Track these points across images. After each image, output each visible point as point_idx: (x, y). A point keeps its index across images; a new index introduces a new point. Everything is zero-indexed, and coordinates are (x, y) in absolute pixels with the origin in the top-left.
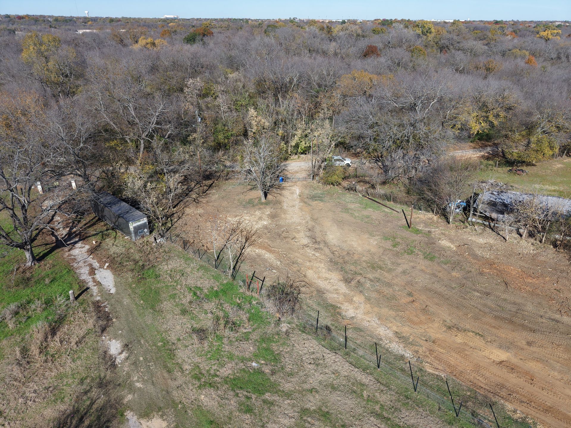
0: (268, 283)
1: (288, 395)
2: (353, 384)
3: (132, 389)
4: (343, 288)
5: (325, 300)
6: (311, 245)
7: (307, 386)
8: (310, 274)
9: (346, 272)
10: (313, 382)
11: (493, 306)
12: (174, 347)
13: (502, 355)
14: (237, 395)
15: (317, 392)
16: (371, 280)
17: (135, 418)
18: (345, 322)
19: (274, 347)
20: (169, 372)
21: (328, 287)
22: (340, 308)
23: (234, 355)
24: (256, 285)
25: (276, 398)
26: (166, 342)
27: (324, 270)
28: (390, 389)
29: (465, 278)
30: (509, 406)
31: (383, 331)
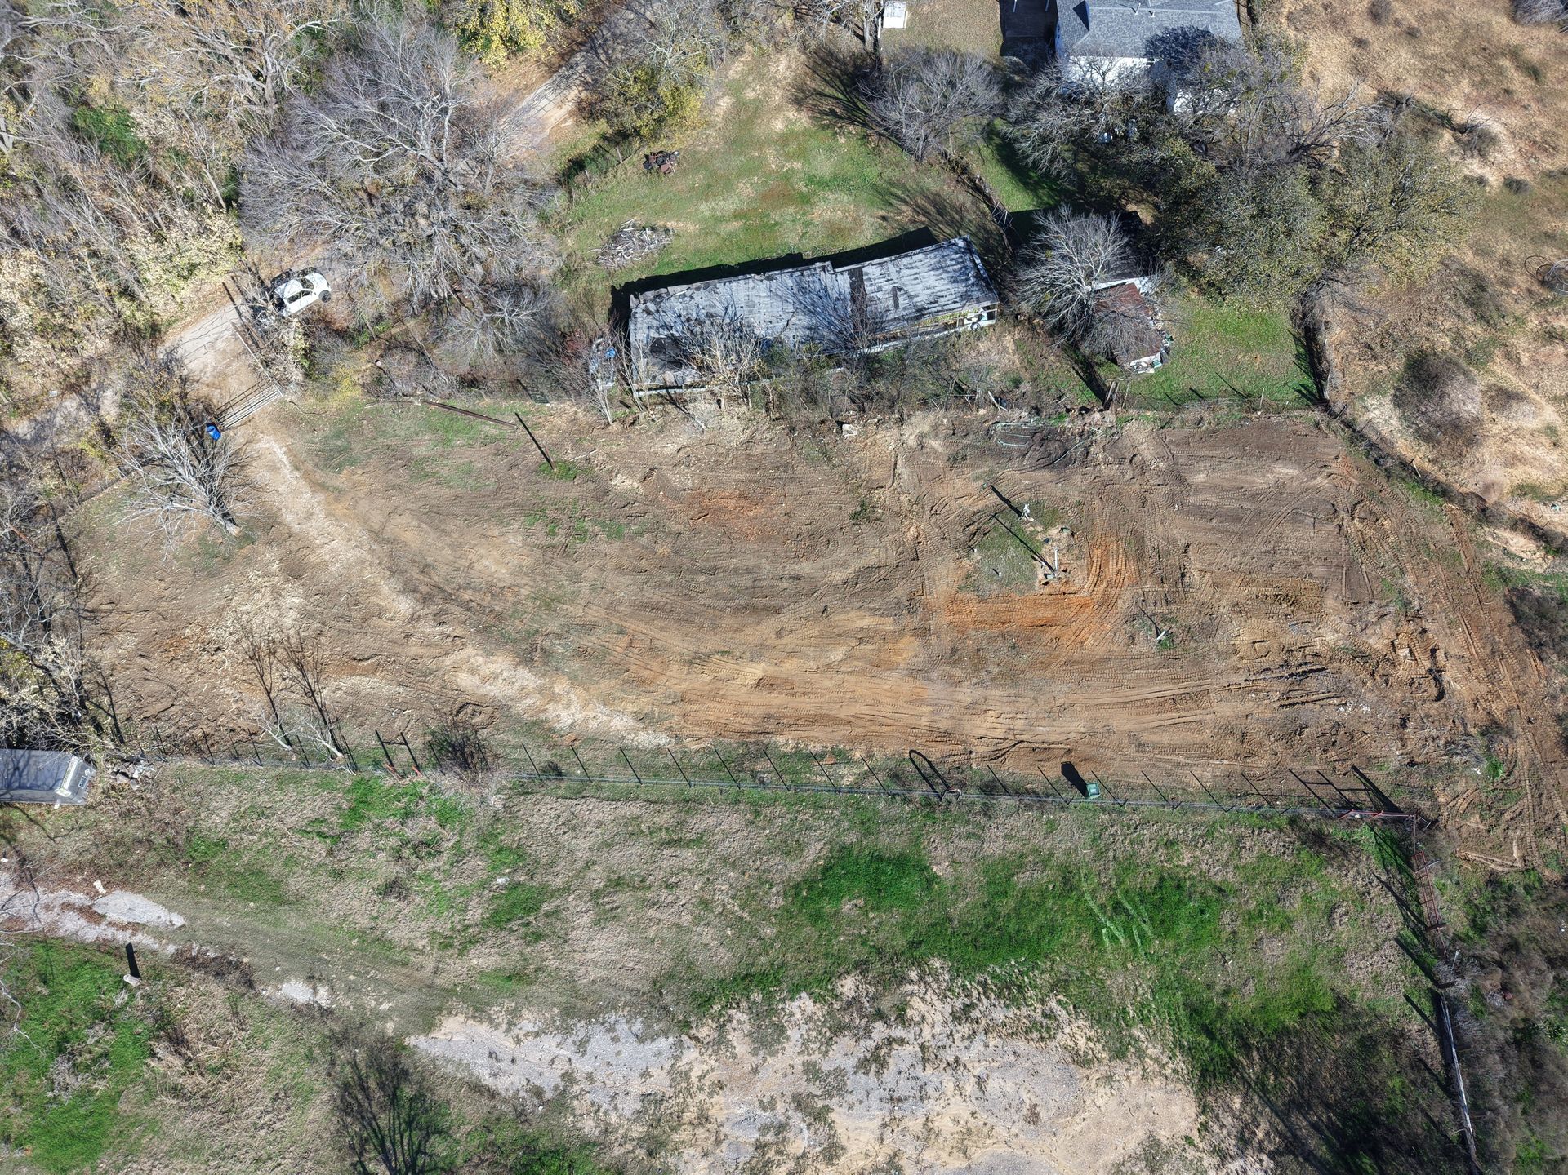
0: (417, 744)
1: (567, 890)
2: (626, 825)
3: (383, 1017)
4: (527, 678)
5: (518, 719)
6: (422, 613)
7: (579, 865)
8: (465, 680)
9: (515, 641)
10: (582, 855)
11: (727, 590)
12: (379, 933)
13: (756, 670)
14: (511, 931)
15: (594, 863)
16: (559, 636)
17: (422, 1038)
18: (567, 740)
19: (505, 840)
20: (405, 964)
21: (510, 691)
22: (546, 721)
23: (465, 887)
24: (402, 756)
25: (556, 902)
26: (361, 934)
27: (480, 660)
28: (666, 803)
29: (677, 553)
30: (781, 740)
31: (620, 722)
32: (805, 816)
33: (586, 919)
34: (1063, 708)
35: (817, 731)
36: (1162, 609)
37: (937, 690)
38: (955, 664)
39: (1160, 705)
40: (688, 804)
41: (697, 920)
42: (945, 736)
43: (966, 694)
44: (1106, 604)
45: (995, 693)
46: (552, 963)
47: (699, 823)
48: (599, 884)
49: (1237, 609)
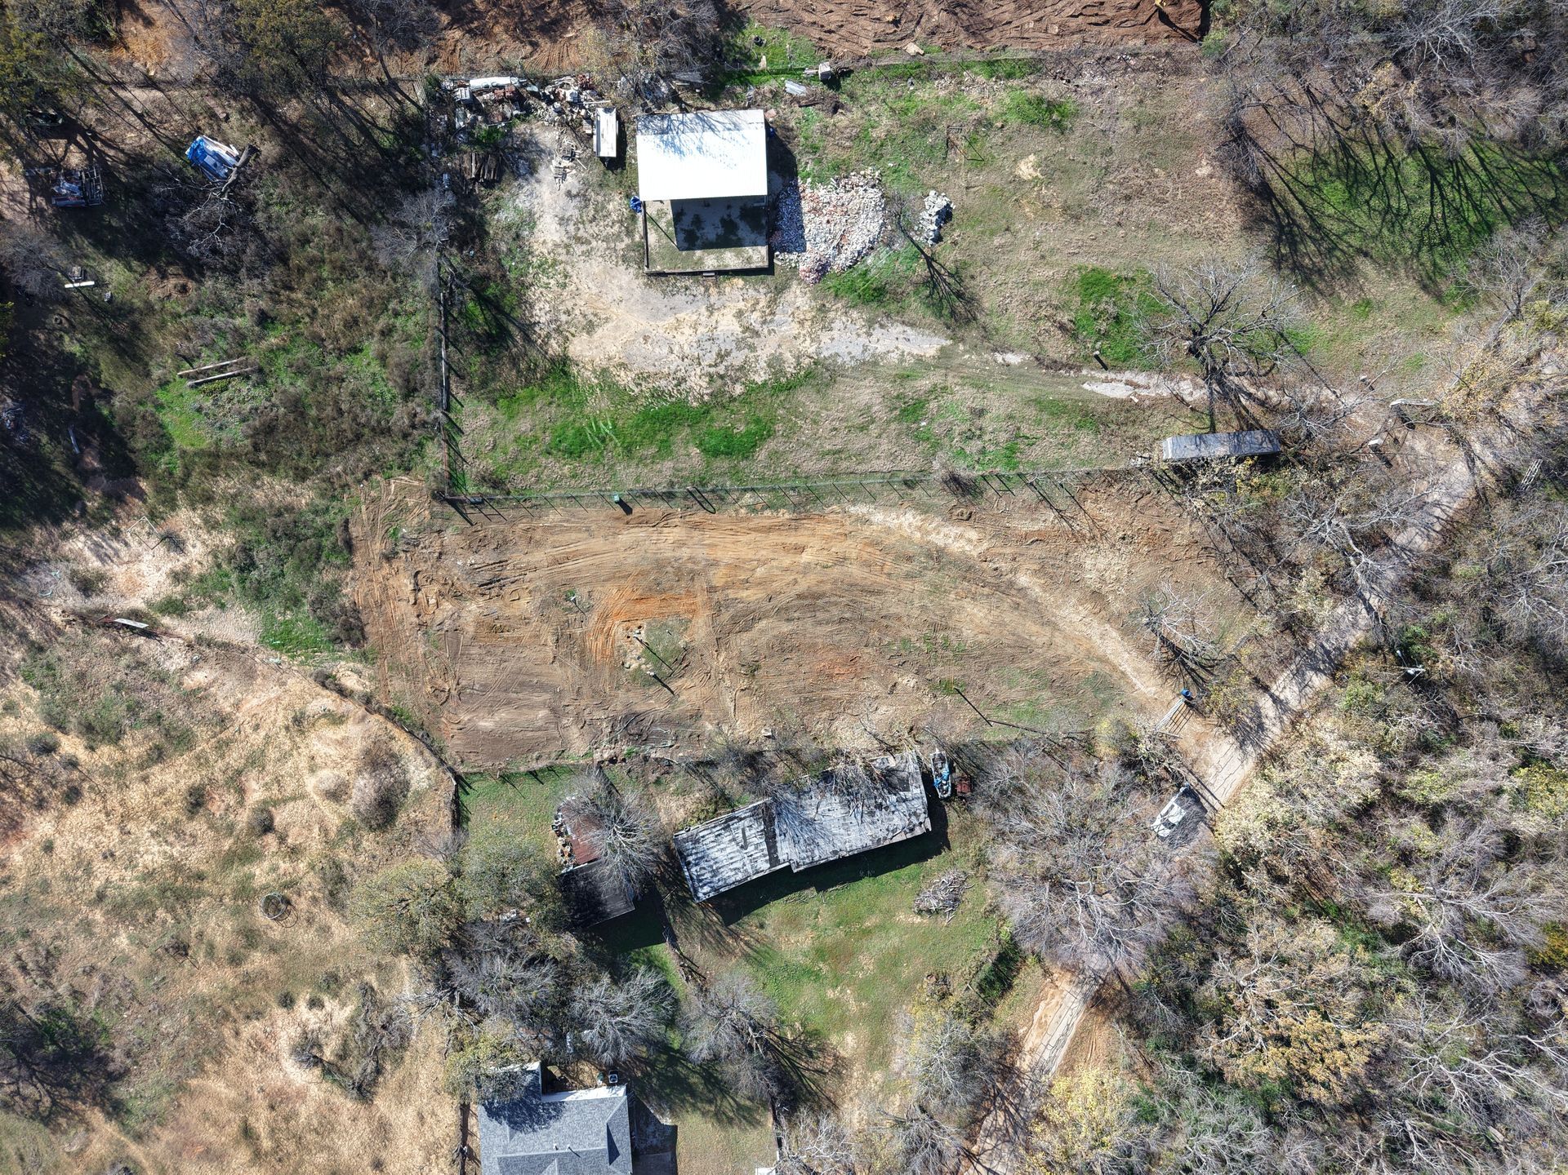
13: (806, 557)
18: (906, 504)
19: (927, 445)
21: (945, 530)
30: (787, 516)
31: (878, 517)
32: (768, 473)
33: (875, 408)
34: (631, 548)
35: (767, 523)
36: (572, 616)
37: (701, 553)
38: (692, 571)
39: (575, 556)
40: (833, 474)
41: (818, 414)
42: (696, 526)
43: (685, 553)
44: (604, 617)
45: (669, 554)
46: (888, 385)
47: (825, 464)
48: (872, 427)
49: (526, 621)
